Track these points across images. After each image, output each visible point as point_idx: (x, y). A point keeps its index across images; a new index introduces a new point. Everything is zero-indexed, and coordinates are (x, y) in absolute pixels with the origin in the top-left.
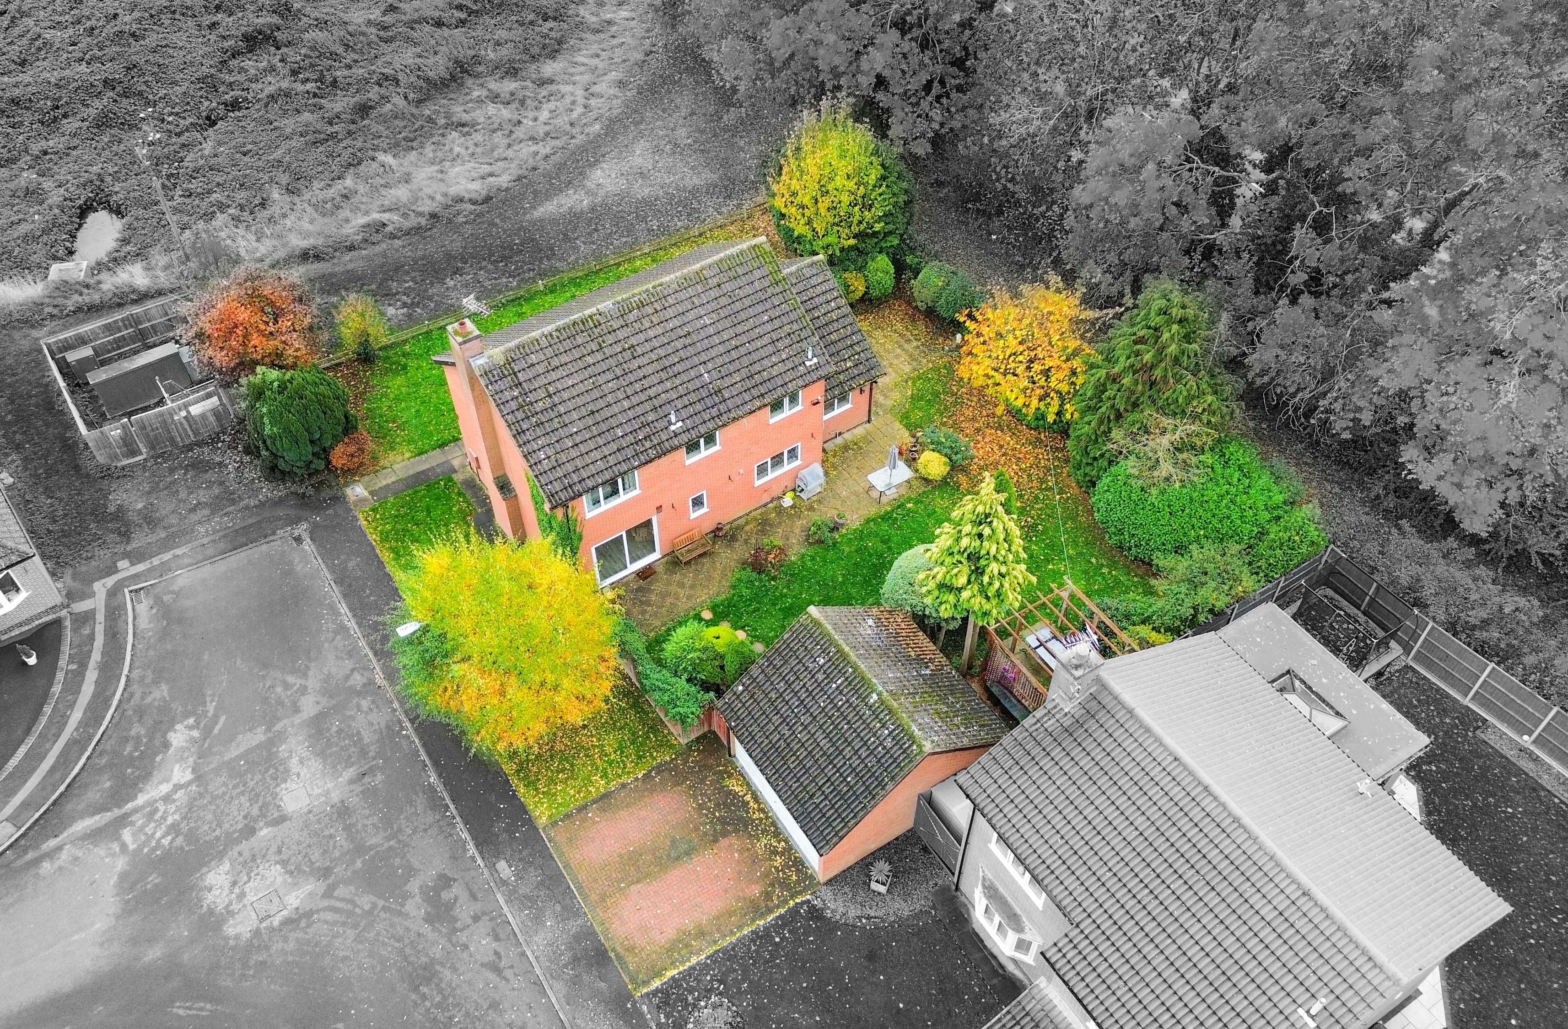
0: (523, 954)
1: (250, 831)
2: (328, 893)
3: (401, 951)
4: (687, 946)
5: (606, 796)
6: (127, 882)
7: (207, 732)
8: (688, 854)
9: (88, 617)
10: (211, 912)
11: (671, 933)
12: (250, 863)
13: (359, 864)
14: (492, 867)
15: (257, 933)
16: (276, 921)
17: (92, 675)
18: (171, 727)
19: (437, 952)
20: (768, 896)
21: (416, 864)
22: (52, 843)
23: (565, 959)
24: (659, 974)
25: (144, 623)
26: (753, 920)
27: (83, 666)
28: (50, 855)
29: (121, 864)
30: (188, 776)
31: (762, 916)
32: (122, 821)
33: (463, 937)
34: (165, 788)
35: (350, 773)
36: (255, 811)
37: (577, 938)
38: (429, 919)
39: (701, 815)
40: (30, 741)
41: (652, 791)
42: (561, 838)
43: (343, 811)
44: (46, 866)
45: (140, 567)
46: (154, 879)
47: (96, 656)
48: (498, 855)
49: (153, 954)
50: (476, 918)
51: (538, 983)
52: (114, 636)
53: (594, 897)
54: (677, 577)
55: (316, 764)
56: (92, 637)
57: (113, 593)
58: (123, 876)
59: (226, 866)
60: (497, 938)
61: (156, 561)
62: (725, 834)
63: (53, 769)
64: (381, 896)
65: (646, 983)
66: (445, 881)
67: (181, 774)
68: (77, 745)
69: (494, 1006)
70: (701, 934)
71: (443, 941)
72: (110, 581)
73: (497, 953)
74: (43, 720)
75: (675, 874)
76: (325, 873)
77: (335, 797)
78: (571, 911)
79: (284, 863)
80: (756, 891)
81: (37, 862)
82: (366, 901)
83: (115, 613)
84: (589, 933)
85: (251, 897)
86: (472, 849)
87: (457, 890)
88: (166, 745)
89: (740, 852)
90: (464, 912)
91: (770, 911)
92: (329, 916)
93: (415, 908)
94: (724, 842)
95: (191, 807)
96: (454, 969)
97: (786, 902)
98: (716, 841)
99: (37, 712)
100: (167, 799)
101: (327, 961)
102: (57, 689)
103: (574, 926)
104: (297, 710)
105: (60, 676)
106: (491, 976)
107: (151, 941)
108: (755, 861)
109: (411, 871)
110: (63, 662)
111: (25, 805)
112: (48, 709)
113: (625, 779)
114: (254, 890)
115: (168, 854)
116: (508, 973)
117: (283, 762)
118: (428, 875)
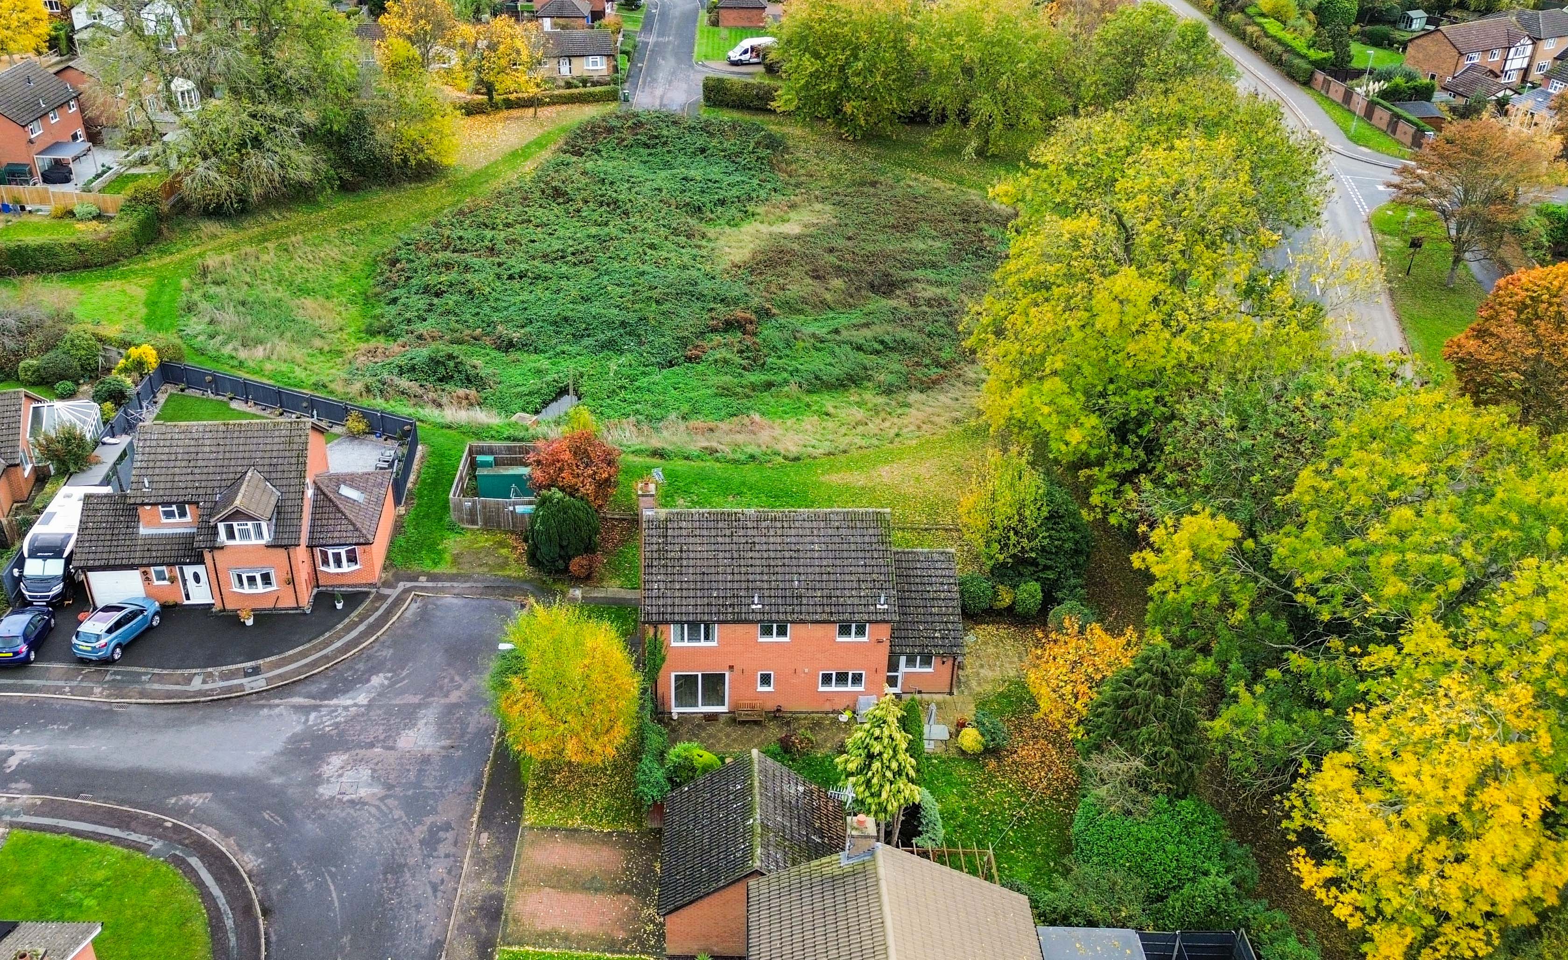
0: (456, 890)
1: (372, 745)
2: (382, 799)
3: (394, 850)
4: (552, 940)
5: (576, 830)
6: (295, 739)
7: (391, 685)
8: (596, 890)
9: (383, 598)
10: (320, 776)
11: (548, 927)
12: (356, 762)
13: (410, 793)
14: (478, 834)
15: (332, 798)
16: (346, 798)
17: (361, 628)
18: (377, 673)
19: (411, 861)
20: (626, 942)
21: (440, 808)
22: (277, 701)
23: (476, 904)
24: (521, 944)
25: (408, 614)
26: (604, 951)
27: (361, 621)
28: (271, 707)
29: (299, 728)
30: (365, 702)
31: (613, 952)
32: (316, 708)
33: (431, 861)
34: (349, 702)
35: (448, 742)
36: (382, 737)
37: (492, 897)
38: (422, 842)
39: (624, 873)
40: (307, 646)
41: (604, 843)
42: (529, 836)
43: (426, 760)
44: (266, 711)
45: (430, 584)
46: (307, 744)
47: (371, 619)
48: (486, 829)
49: (277, 780)
50: (447, 856)
51: (450, 909)
52: (389, 613)
53: (520, 881)
54: (728, 729)
55: (432, 729)
56: (377, 609)
57: (407, 591)
58: (295, 735)
59: (345, 757)
60: (449, 872)
61: (440, 584)
62: (629, 892)
63: (306, 665)
64: (407, 815)
65: (509, 944)
66: (447, 827)
67: (362, 699)
68: (327, 658)
69: (418, 907)
70: (566, 938)
71: (420, 858)
72: (409, 585)
73: (442, 881)
74: (321, 638)
75: (578, 897)
76: (390, 787)
77: (428, 751)
78: (500, 881)
79: (374, 771)
80: (621, 935)
81: (263, 706)
82: (397, 813)
83: (398, 601)
84: (500, 898)
85: (344, 779)
86: (475, 819)
87: (450, 835)
88: (368, 680)
89: (630, 908)
90: (443, 849)
91: (620, 952)
92: (373, 810)
93: (421, 832)
94: (625, 897)
95: (354, 718)
96: (413, 876)
97: (635, 953)
98: (620, 893)
99: (322, 633)
100: (346, 708)
101: (354, 833)
102: (340, 626)
103: (494, 889)
104: (446, 696)
105: (347, 621)
106: (429, 890)
107: (281, 774)
108: (636, 918)
109: (434, 811)
110: (353, 615)
111: (280, 676)
112: (327, 635)
113: (594, 827)
114: (349, 776)
115: (323, 736)
116: (439, 894)
117: (416, 719)
118: (441, 819)
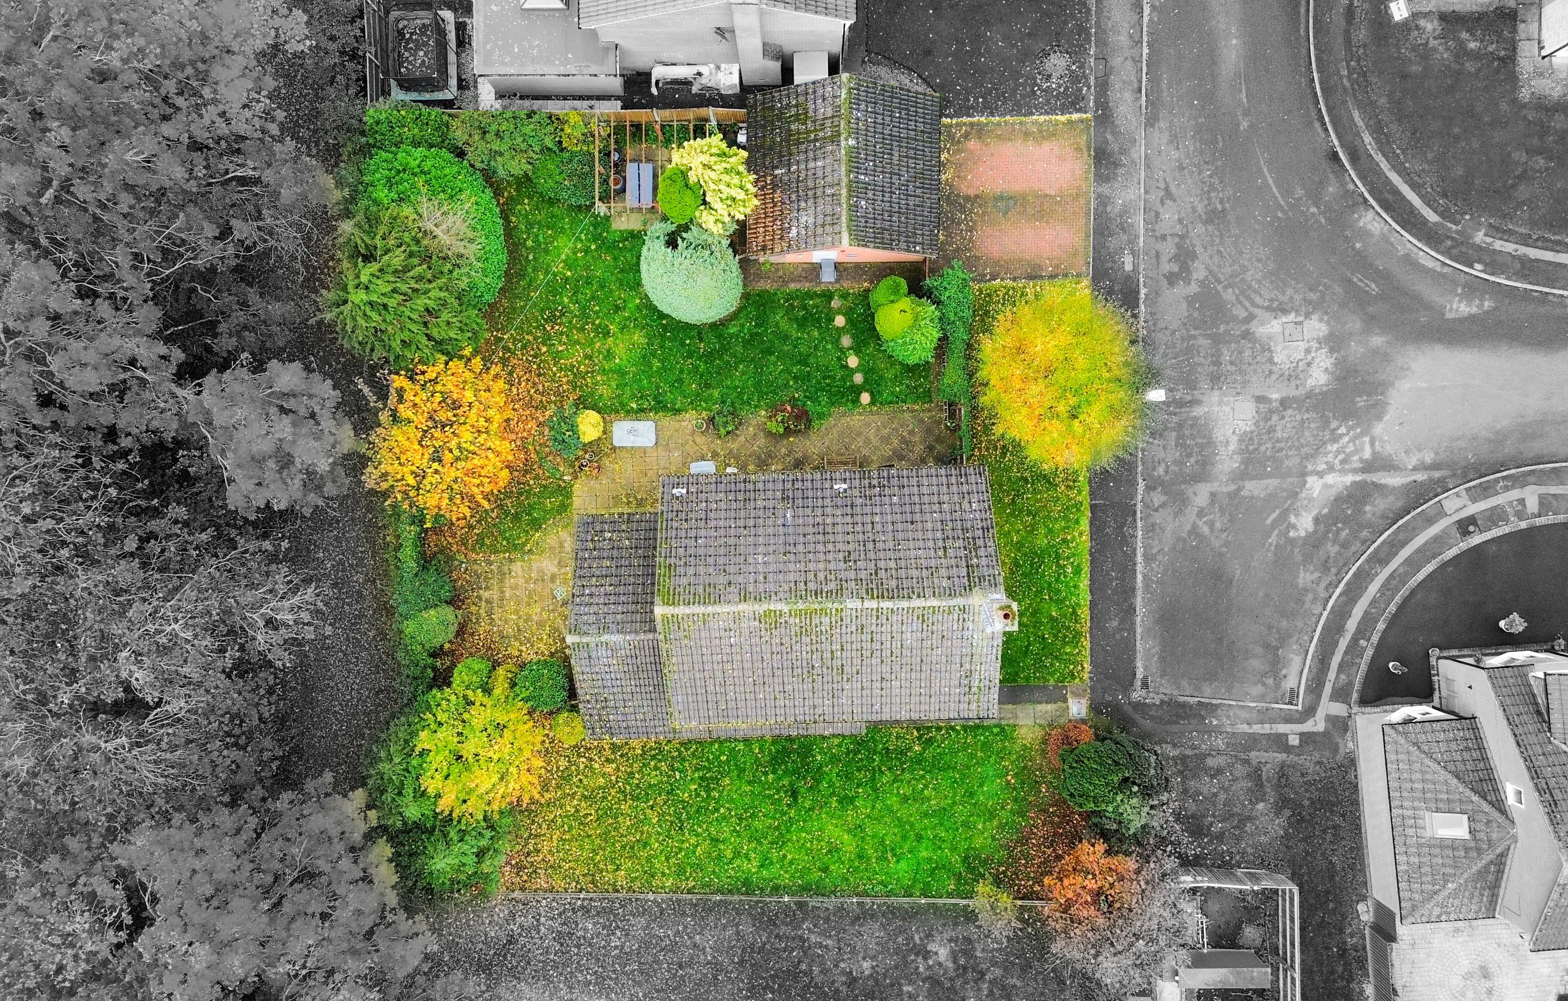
0: (1146, 192)
1: (1285, 403)
2: (1251, 317)
3: (1222, 243)
4: (1041, 132)
6: (1377, 410)
7: (1285, 514)
8: (1001, 198)
9: (1338, 693)
10: (1332, 350)
11: (1047, 146)
12: (1293, 376)
13: (1222, 328)
14: (1135, 269)
15: (1307, 316)
16: (1292, 317)
17: (1352, 625)
18: (1309, 535)
19: (1199, 229)
20: (966, 136)
21: (1184, 305)
22: (1420, 477)
23: (1120, 171)
24: (1070, 122)
26: (987, 124)
27: (1355, 640)
28: (1424, 466)
29: (1378, 429)
30: (1311, 480)
31: (979, 124)
32: (1368, 467)
33: (1178, 229)
34: (1330, 479)
35: (1198, 411)
36: (1275, 417)
37: (1107, 179)
38: (1193, 256)
39: (975, 223)
40: (1413, 582)
42: (1080, 260)
43: (1215, 380)
44: (1429, 458)
45: (1282, 728)
46: (1361, 402)
47: (1343, 644)
48: (1128, 278)
49: (1378, 340)
50: (1164, 237)
51: (1148, 166)
52: (1323, 661)
53: (1082, 201)
55: (1219, 435)
56: (1341, 668)
57: (1310, 711)
58: (1379, 417)
59: (1310, 382)
60: (1157, 214)
61: (1266, 729)
62: (967, 198)
63: (1404, 544)
64: (1218, 292)
65: (1081, 121)
66: (1171, 279)
67: (1315, 486)
68: (1380, 559)
69: (1181, 168)
70: (1027, 134)
71: (1192, 234)
72: (1308, 726)
73: (1162, 203)
74: (1398, 599)
75: (1018, 187)
76: (1247, 335)
77: (1215, 396)
78: (1103, 201)
79: (1271, 361)
80: (972, 144)
81: (1435, 466)
82: (1229, 295)
83: (1316, 687)
84: (1100, 178)
85: (1302, 345)
86: (1143, 292)
87: (1167, 267)
88: (1317, 520)
89: (965, 178)
90: (1168, 248)
91: (972, 125)
92: (1258, 300)
93: (1199, 272)
94: (972, 192)
95: (1317, 450)
96: (1194, 209)
97: (957, 125)
98: (977, 196)
100: (1331, 468)
101: (1272, 266)
102: (1381, 626)
103: (1105, 189)
104: (1213, 495)
105: (1375, 638)
106: (1173, 189)
107: (1375, 352)
108: (959, 166)
109: (1190, 300)
110: (1369, 653)
111: (1430, 521)
112: (1392, 608)
114: (1297, 351)
115: (1345, 418)
116: (1162, 185)
117: (1241, 452)
118: (1181, 290)
